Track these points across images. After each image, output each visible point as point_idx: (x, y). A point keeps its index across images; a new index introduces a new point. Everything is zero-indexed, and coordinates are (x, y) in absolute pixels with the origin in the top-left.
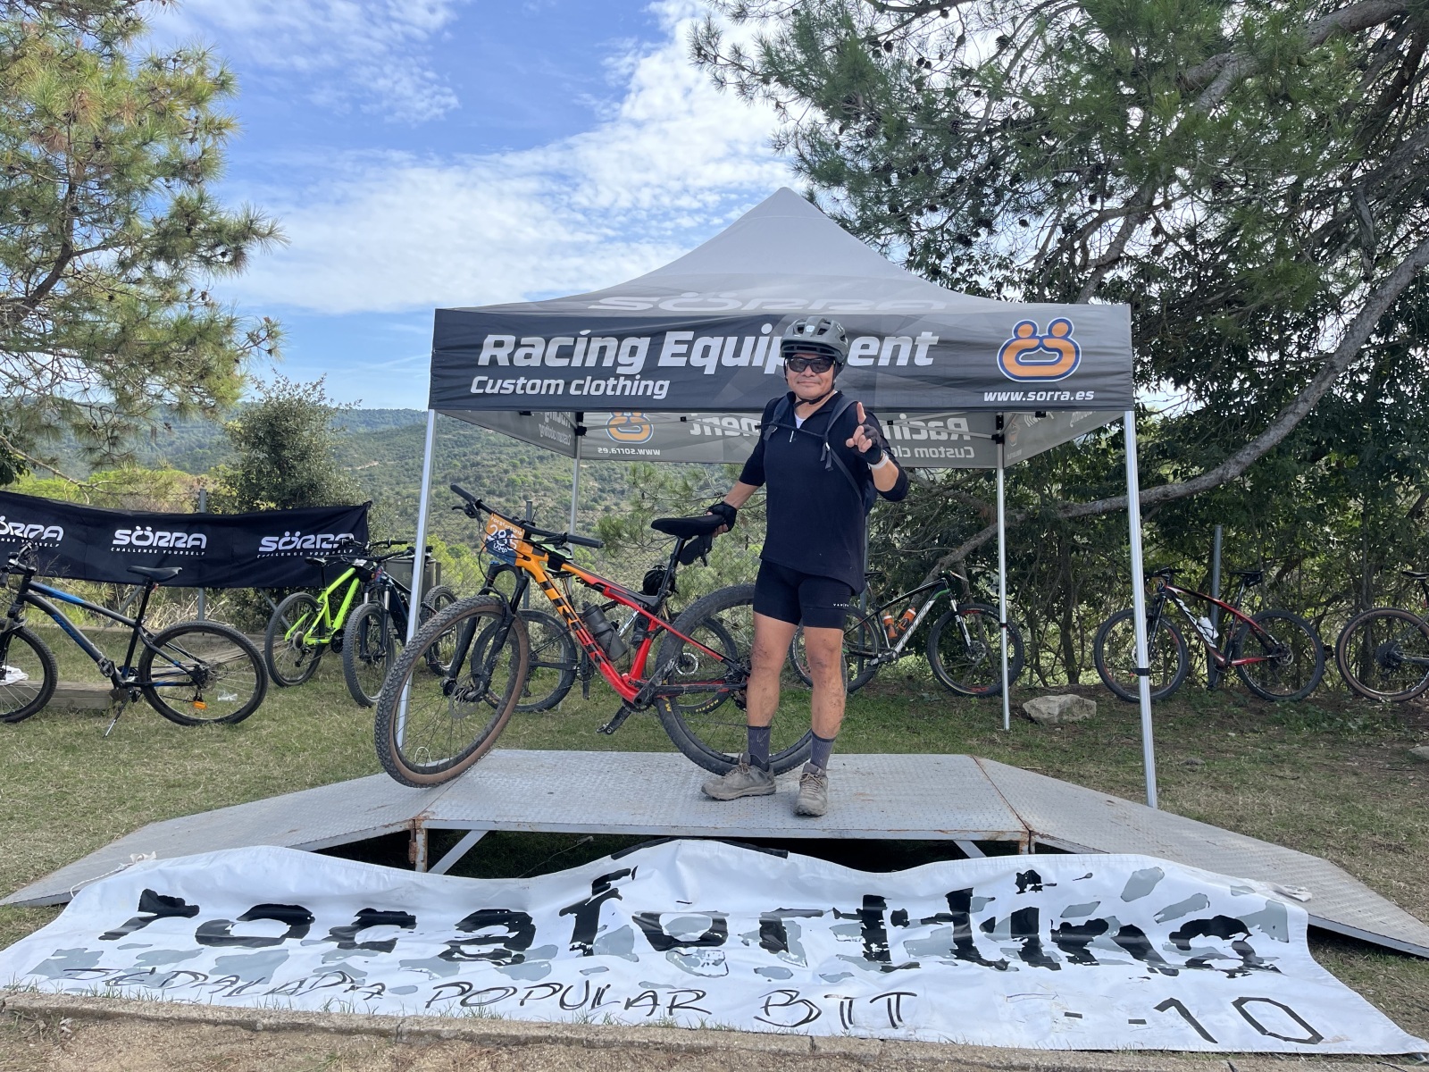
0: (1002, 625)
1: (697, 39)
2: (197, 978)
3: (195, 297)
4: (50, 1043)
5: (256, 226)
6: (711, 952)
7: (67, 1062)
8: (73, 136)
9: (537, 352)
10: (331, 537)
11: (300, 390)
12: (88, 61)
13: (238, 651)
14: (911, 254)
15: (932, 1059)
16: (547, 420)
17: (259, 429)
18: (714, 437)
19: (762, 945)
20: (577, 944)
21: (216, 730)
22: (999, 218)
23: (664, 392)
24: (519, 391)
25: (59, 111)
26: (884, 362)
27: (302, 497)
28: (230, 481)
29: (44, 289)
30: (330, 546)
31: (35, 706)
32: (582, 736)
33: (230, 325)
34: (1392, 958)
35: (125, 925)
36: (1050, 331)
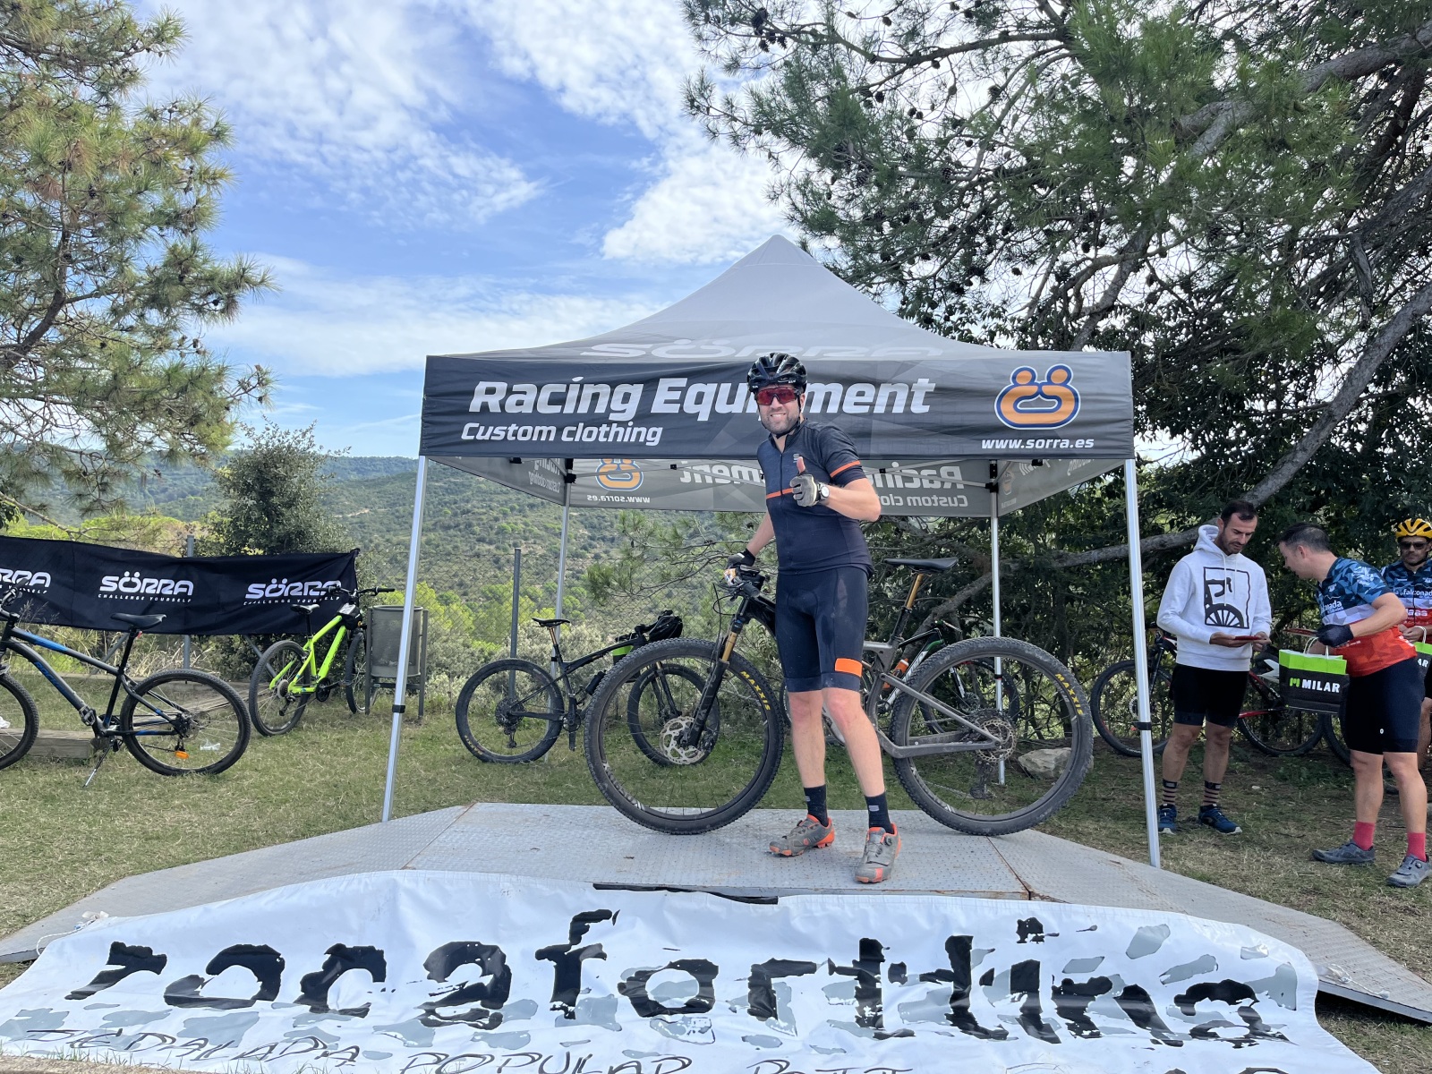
0: (997, 677)
1: (689, 91)
2: (164, 1041)
3: (187, 345)
5: (248, 274)
6: (697, 1019)
8: (67, 183)
9: (529, 399)
10: (319, 584)
11: (289, 437)
12: (84, 111)
13: (221, 700)
14: (903, 303)
16: (536, 468)
17: (247, 476)
18: (704, 485)
19: (751, 1012)
20: (558, 1004)
21: (197, 780)
22: (991, 267)
23: (657, 439)
24: (510, 438)
25: (55, 159)
26: (880, 409)
27: (291, 539)
28: (218, 528)
29: (35, 336)
30: (317, 594)
31: (15, 755)
32: (568, 788)
35: (93, 983)
36: (1049, 377)
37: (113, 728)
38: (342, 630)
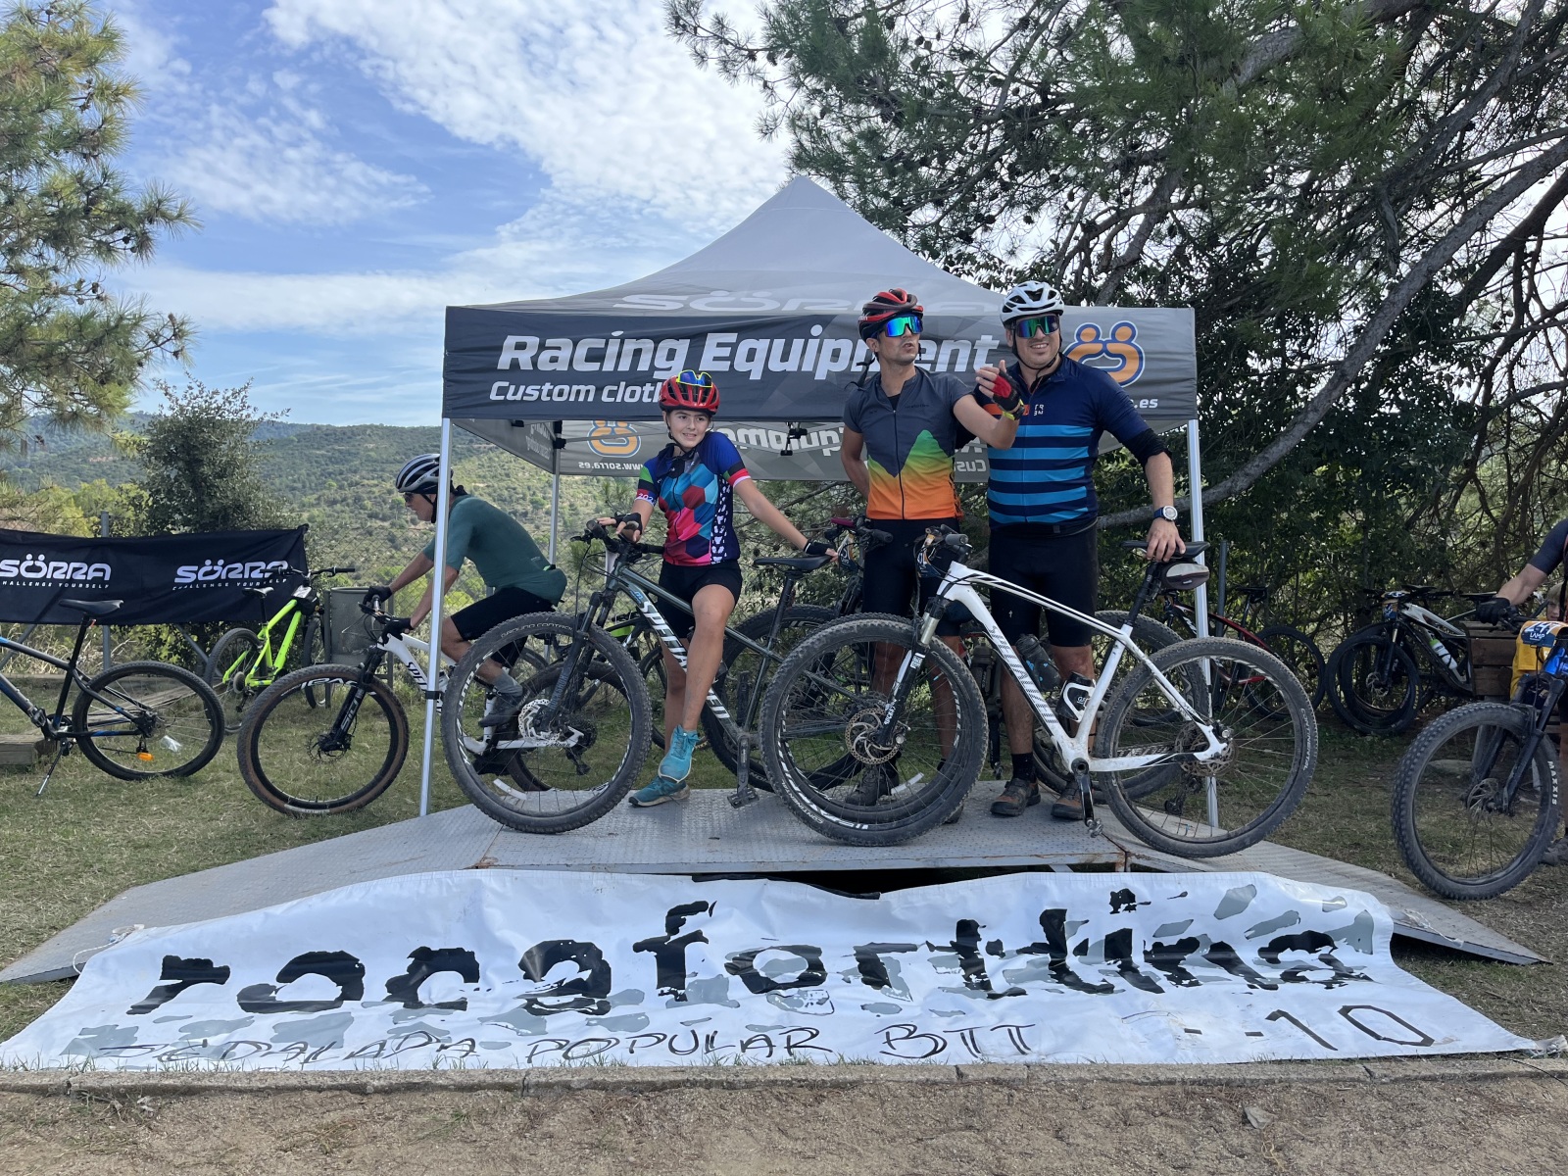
1: (674, 7)
2: (259, 1048)
3: (85, 290)
4: (132, 1123)
5: (163, 208)
6: (813, 992)
7: (159, 1142)
9: (564, 354)
10: (262, 565)
11: (216, 397)
13: (188, 692)
15: (1080, 1080)
16: (533, 431)
17: (173, 441)
19: (865, 982)
20: (666, 989)
21: (167, 784)
24: (545, 398)
27: (226, 518)
28: (135, 503)
30: (261, 576)
33: (138, 321)
34: (1474, 963)
35: (151, 996)
36: (1113, 335)
37: (65, 729)
38: (297, 616)
